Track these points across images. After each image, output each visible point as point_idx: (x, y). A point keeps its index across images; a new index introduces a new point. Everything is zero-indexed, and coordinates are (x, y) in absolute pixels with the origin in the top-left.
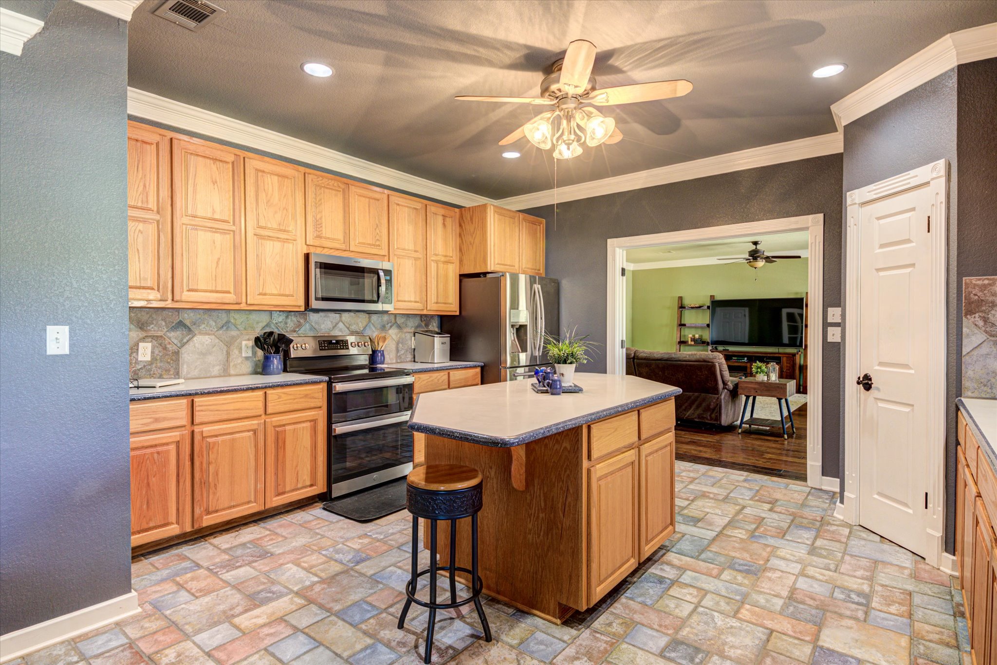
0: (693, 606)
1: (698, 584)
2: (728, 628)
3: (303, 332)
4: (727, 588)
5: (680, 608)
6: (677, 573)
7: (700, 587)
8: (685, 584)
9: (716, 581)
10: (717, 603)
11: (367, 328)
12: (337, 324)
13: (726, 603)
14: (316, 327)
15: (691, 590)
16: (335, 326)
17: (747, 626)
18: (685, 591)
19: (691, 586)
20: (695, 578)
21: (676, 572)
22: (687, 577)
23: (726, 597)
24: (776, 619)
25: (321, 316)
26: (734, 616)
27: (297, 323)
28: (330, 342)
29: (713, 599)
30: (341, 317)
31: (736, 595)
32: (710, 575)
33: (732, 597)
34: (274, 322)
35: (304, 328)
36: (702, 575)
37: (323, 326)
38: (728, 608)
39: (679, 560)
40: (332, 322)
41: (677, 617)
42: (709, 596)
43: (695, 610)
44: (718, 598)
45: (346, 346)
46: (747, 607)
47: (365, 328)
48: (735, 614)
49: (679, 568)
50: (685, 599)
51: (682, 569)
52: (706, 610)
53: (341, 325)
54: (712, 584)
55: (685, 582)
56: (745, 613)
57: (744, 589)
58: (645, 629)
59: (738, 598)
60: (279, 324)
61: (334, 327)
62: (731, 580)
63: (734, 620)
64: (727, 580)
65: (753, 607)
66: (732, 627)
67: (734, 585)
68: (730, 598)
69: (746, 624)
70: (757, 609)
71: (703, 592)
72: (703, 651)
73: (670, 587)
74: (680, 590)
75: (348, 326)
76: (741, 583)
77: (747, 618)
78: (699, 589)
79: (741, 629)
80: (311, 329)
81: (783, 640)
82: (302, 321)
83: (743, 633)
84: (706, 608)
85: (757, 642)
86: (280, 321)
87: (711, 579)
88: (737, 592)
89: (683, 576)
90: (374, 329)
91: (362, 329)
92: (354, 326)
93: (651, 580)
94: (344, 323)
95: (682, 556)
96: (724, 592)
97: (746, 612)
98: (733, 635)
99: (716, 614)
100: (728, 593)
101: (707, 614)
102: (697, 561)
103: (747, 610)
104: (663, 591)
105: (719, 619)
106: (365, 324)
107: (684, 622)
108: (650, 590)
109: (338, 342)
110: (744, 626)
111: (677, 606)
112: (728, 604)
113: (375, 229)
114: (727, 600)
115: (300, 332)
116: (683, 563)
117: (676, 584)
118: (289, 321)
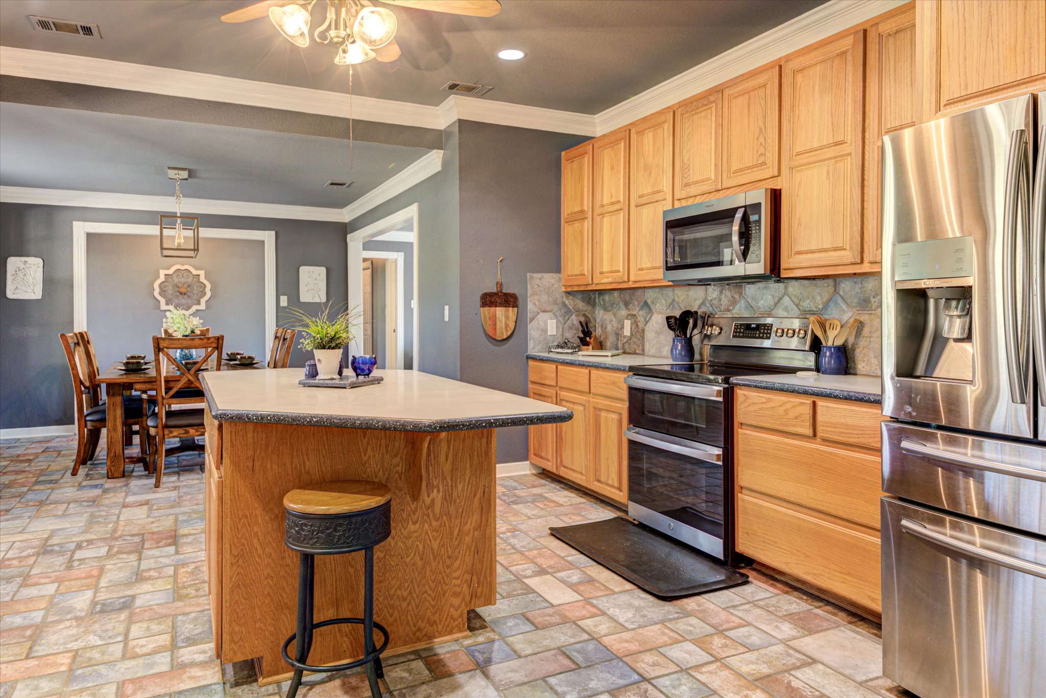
0: (131, 636)
1: (141, 661)
2: (79, 638)
3: (738, 312)
4: (99, 675)
5: (143, 629)
6: (180, 660)
7: (137, 659)
8: (159, 653)
9: (120, 677)
10: (103, 654)
11: (831, 304)
12: (781, 299)
13: (92, 659)
14: (753, 304)
15: (145, 650)
16: (778, 301)
17: (58, 649)
18: (151, 646)
19: (149, 654)
20: (152, 666)
21: (182, 659)
22: (163, 662)
23: (95, 665)
24: (23, 672)
25: (759, 288)
26: (77, 651)
27: (731, 299)
28: (748, 327)
29: (111, 655)
30: (786, 288)
31: (84, 673)
32: (132, 681)
33: (88, 669)
34: (709, 299)
35: (738, 305)
36: (145, 674)
37: (761, 303)
38: (87, 655)
39: (195, 677)
40: (773, 296)
41: (140, 621)
42: (119, 654)
43: (126, 635)
44: (106, 658)
45: (767, 333)
46: (63, 668)
47: (826, 306)
48: (76, 654)
49: (184, 666)
50: (145, 639)
51: (178, 668)
52: (114, 641)
53: (786, 300)
54: (122, 670)
55: (161, 654)
56: (65, 660)
57: (75, 687)
58: (163, 601)
59: (80, 672)
60: (713, 302)
61: (776, 305)
62: (99, 690)
63: (75, 647)
64: (106, 686)
65: (55, 671)
66: (76, 640)
67: (90, 685)
68: (90, 666)
69: (60, 651)
70: (50, 672)
71: (128, 656)
72: (97, 613)
73: (173, 641)
74: (158, 644)
75: (797, 302)
76: (82, 692)
77: (59, 657)
78: (135, 656)
79: (65, 643)
80: (746, 308)
81: (13, 655)
82: (737, 296)
83: (62, 641)
84: (114, 643)
85: (43, 641)
86: (714, 297)
87: (129, 677)
88: (84, 678)
89: (169, 659)
90: (844, 307)
91: (821, 307)
92: (808, 301)
93: (203, 636)
94: (790, 298)
95: (195, 685)
96: (103, 669)
97: (62, 662)
98: (73, 635)
99: (100, 643)
100: (94, 671)
101: (110, 637)
102: (168, 691)
103: (63, 664)
104: (176, 633)
105: (93, 640)
106: (826, 297)
107: (130, 621)
108: (192, 627)
109: (758, 326)
110: (62, 647)
111: (148, 628)
112: (90, 659)
113: (758, 138)
114: (93, 662)
115: (734, 311)
116: (185, 676)
117: (170, 647)
118: (723, 296)
